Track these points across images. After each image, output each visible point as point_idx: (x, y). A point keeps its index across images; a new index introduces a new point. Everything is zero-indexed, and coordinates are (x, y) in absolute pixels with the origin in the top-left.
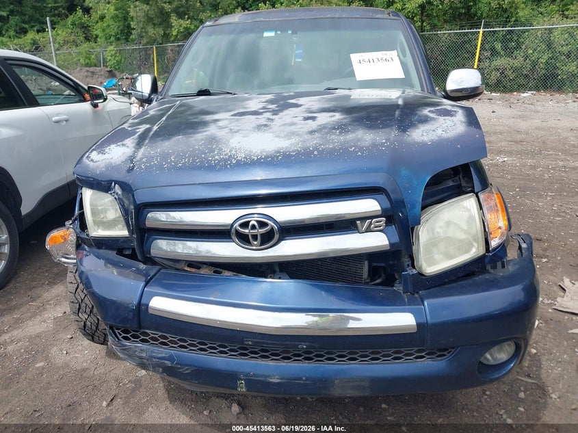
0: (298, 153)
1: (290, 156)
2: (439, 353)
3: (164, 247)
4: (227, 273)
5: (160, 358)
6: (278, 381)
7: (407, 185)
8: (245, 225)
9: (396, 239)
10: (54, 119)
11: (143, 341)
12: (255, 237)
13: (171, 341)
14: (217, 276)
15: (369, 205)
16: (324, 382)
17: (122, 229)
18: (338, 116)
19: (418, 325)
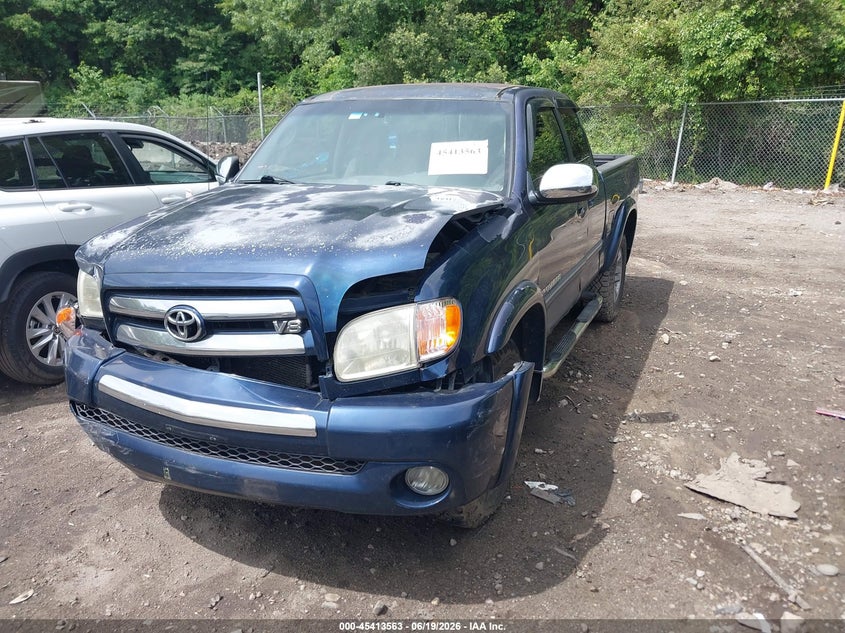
0: (239, 249)
1: (231, 251)
2: (348, 467)
3: (128, 332)
4: (172, 362)
5: (107, 437)
6: (194, 472)
7: (326, 290)
8: (174, 315)
9: (312, 343)
10: (163, 200)
11: (97, 418)
12: (182, 328)
13: (130, 426)
14: (165, 363)
15: (284, 306)
16: (234, 481)
17: (98, 311)
18: (318, 214)
19: (318, 430)
